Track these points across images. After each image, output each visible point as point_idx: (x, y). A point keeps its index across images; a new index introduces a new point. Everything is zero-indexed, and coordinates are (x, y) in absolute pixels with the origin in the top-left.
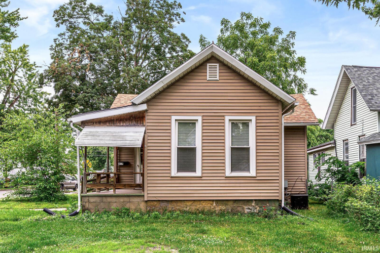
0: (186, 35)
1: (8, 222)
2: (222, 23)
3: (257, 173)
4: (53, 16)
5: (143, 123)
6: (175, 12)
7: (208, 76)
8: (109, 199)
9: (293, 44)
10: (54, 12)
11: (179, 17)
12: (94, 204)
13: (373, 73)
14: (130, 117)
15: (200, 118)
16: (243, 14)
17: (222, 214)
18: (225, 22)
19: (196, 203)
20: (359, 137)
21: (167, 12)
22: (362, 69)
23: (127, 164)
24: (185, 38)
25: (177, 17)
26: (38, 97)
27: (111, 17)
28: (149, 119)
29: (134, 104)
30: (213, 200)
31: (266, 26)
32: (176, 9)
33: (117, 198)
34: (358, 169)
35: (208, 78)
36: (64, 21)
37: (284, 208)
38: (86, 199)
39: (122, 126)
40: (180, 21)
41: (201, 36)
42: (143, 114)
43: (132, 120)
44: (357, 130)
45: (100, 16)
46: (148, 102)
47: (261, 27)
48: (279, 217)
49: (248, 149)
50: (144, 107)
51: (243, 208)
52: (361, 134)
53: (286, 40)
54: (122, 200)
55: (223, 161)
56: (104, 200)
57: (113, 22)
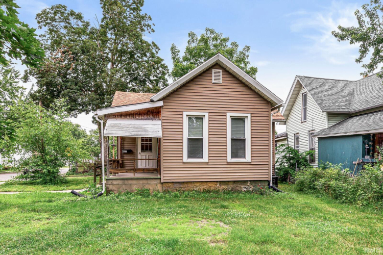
0: (156, 44)
1: (42, 204)
2: (189, 35)
3: (252, 159)
4: (36, 19)
5: (159, 118)
6: (147, 23)
7: (213, 80)
8: (130, 182)
9: (248, 56)
10: (37, 15)
11: (150, 28)
12: (117, 186)
13: (319, 82)
14: (148, 112)
15: (206, 115)
16: (207, 30)
17: (224, 192)
18: (192, 35)
19: (204, 184)
20: (309, 131)
21: (140, 23)
22: (311, 79)
23: (130, 152)
24: (155, 45)
25: (148, 28)
26: (15, 91)
27: (88, 23)
28: (164, 113)
29: (152, 101)
30: (217, 182)
31: (225, 40)
32: (146, 21)
33: (137, 181)
34: (308, 156)
35: (213, 82)
36: (47, 23)
37: (272, 187)
38: (110, 182)
39: (141, 119)
40: (151, 31)
41: (173, 45)
42: (159, 109)
43: (149, 115)
44: (308, 126)
45: (79, 21)
46: (163, 99)
47: (221, 41)
48: (272, 193)
49: (244, 140)
50: (161, 104)
51: (241, 188)
52: (311, 129)
53: (242, 53)
54: (141, 182)
55: (225, 150)
56: (126, 182)
57: (89, 28)
